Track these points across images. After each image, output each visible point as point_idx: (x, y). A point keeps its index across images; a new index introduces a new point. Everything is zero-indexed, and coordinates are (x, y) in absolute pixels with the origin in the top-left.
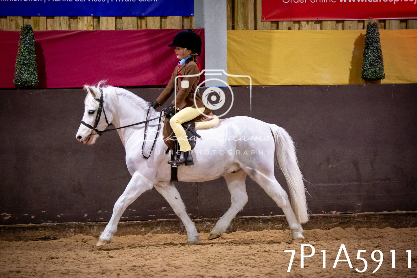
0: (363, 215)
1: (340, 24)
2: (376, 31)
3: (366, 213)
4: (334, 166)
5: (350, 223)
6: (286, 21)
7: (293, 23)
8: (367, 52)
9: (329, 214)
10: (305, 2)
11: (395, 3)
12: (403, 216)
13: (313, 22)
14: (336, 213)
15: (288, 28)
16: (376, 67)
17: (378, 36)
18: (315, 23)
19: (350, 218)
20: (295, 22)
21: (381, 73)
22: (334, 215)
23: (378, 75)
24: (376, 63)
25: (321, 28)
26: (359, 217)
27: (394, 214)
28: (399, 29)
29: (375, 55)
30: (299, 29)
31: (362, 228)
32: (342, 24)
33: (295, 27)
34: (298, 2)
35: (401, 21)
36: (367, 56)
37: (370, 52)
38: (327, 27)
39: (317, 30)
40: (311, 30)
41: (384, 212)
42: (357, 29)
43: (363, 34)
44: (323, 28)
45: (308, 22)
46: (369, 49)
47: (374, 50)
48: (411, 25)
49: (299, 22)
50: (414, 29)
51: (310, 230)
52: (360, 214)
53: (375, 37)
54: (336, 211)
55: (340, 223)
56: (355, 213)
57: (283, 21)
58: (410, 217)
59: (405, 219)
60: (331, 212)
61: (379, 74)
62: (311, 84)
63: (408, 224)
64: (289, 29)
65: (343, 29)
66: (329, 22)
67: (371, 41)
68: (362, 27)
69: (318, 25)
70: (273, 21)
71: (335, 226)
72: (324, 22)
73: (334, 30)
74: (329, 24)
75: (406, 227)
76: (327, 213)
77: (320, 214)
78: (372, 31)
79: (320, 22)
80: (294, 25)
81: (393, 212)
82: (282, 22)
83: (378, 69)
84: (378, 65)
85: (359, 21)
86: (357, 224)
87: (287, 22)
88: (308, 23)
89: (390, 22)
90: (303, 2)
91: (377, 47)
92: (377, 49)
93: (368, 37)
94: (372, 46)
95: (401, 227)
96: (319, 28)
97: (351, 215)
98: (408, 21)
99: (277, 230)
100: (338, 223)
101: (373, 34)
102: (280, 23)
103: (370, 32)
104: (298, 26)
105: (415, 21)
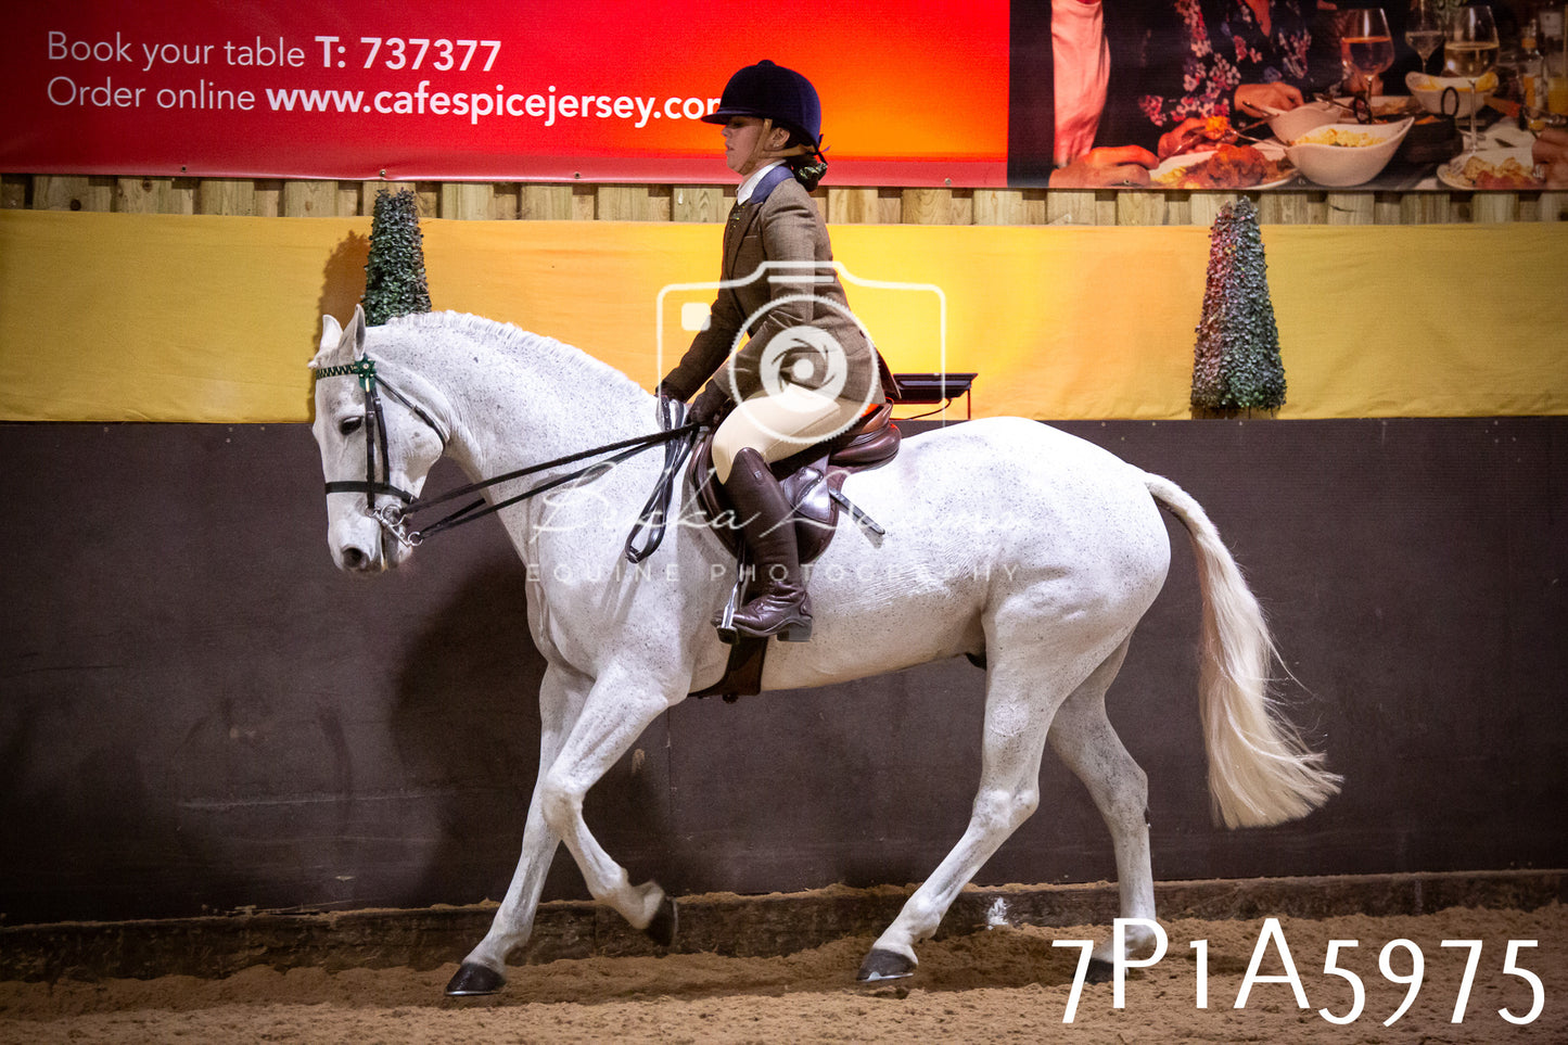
0: (360, 917)
1: (270, 192)
2: (411, 223)
3: (366, 911)
4: (251, 734)
5: (308, 949)
6: (61, 175)
7: (90, 184)
8: (377, 303)
9: (231, 916)
10: (138, 105)
11: (474, 121)
13: (169, 184)
14: (254, 913)
15: (69, 201)
17: (417, 242)
18: (174, 186)
19: (309, 929)
20: (98, 180)
22: (251, 919)
25: (198, 208)
26: (342, 924)
27: (474, 914)
28: (490, 217)
30: (114, 208)
31: (355, 967)
32: (277, 192)
33: (98, 200)
34: (108, 102)
35: (500, 188)
36: (375, 315)
37: (389, 304)
38: (221, 204)
39: (181, 212)
40: (159, 212)
41: (436, 907)
42: (336, 213)
43: (358, 233)
44: (208, 205)
45: (147, 182)
46: (385, 290)
47: (402, 294)
48: (533, 206)
49: (113, 181)
50: (545, 219)
51: (154, 981)
52: (345, 913)
53: (406, 247)
54: (254, 907)
55: (271, 951)
56: (327, 912)
57: (51, 175)
60: (237, 908)
62: (163, 418)
64: (76, 206)
65: (281, 213)
66: (228, 184)
67: (389, 261)
68: (353, 207)
69: (187, 196)
70: (10, 175)
71: (253, 962)
72: (210, 183)
73: (246, 214)
74: (229, 192)
76: (219, 914)
77: (195, 919)
78: (396, 223)
79: (195, 183)
80: (94, 193)
81: (469, 907)
82: (46, 179)
85: (342, 185)
86: (334, 952)
87: (65, 178)
88: (147, 187)
89: (457, 193)
90: (129, 103)
91: (413, 284)
92: (414, 290)
93: (381, 246)
94: (396, 280)
96: (189, 205)
97: (313, 918)
98: (523, 189)
99: (27, 980)
100: (265, 948)
101: (398, 236)
102: (39, 182)
103: (387, 225)
104: (110, 195)
105: (548, 191)
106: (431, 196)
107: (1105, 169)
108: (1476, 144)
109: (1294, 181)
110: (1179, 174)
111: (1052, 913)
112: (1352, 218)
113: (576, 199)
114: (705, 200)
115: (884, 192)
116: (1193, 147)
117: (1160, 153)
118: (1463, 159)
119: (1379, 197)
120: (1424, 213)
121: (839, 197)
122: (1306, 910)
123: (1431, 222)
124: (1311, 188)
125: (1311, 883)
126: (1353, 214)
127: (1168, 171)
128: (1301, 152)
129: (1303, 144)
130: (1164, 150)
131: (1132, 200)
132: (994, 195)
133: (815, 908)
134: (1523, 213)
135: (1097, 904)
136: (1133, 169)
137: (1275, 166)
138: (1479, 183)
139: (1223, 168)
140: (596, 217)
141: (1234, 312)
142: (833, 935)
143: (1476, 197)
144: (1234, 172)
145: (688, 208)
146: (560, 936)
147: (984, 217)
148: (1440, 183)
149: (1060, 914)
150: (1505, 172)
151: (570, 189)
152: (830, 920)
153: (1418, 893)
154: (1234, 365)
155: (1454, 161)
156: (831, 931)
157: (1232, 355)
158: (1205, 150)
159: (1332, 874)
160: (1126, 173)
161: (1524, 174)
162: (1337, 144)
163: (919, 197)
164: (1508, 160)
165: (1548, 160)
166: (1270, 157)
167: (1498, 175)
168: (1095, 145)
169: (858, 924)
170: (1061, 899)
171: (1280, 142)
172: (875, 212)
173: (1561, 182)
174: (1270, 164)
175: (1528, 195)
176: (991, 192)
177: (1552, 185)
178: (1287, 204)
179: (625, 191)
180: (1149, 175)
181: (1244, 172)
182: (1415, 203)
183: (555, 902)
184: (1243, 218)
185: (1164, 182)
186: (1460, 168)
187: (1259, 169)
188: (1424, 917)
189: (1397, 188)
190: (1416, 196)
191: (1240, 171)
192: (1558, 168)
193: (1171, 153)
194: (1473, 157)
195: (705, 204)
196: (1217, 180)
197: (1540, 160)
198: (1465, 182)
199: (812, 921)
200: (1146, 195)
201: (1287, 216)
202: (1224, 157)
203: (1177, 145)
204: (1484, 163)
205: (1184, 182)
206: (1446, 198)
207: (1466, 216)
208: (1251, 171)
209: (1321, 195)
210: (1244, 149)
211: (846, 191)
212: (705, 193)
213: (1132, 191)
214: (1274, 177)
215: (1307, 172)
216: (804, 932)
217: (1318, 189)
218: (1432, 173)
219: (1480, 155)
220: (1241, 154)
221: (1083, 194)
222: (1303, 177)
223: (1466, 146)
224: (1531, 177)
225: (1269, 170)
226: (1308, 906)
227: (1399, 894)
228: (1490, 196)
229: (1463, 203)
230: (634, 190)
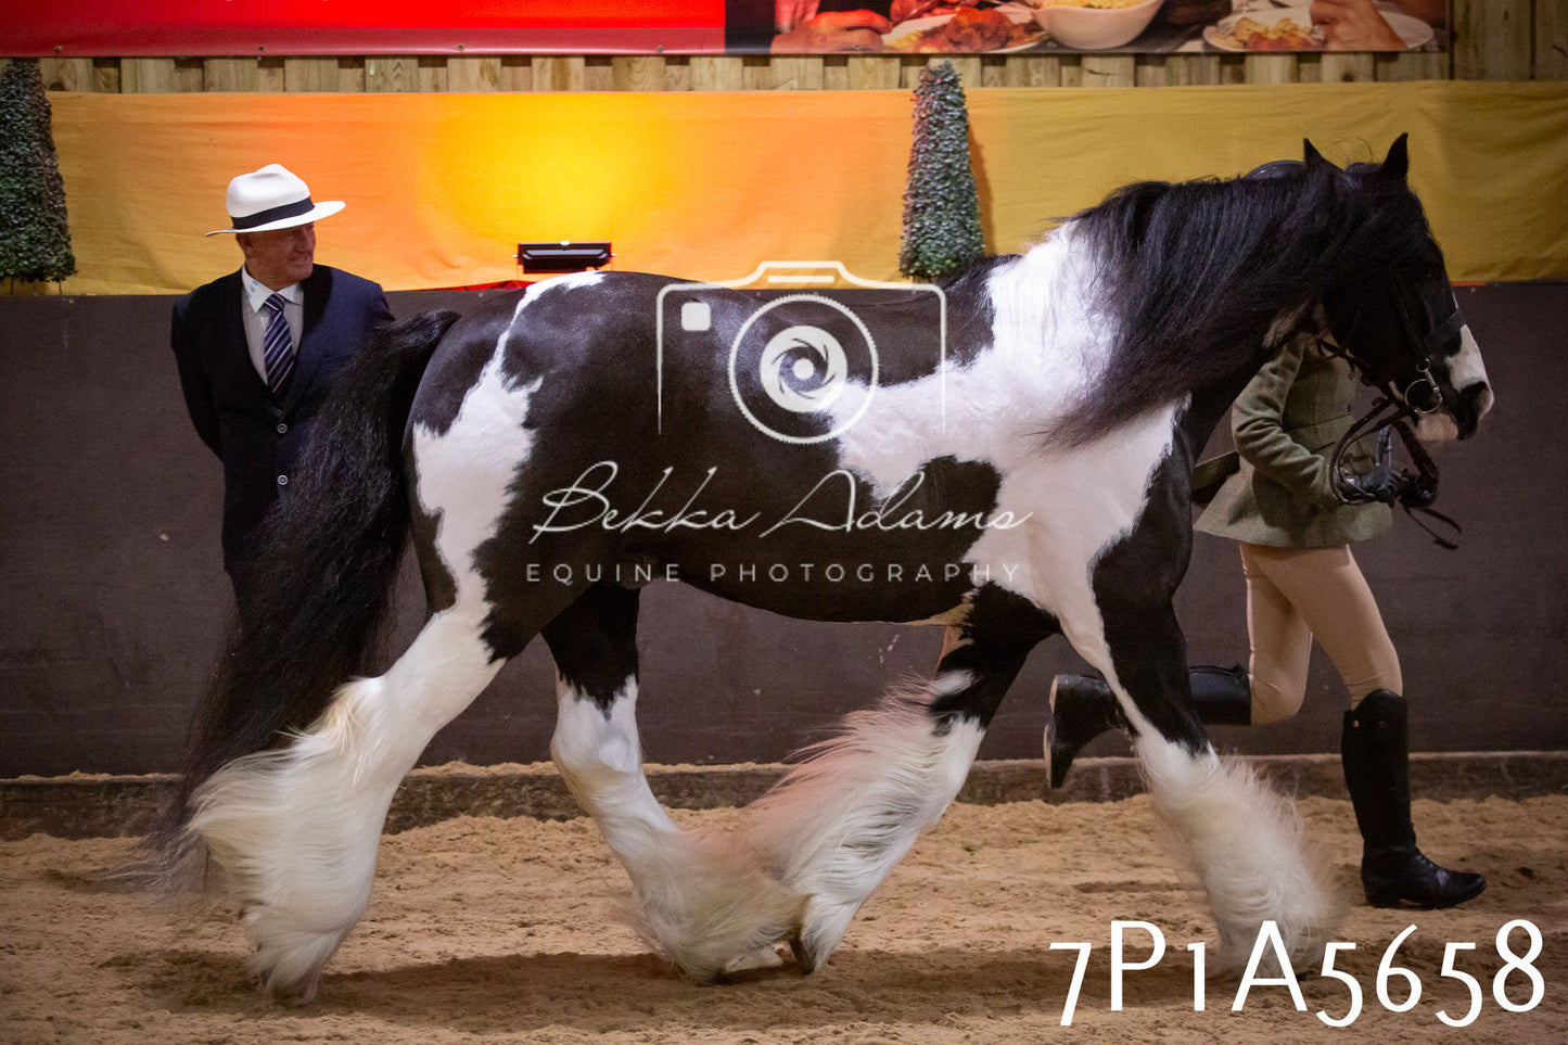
2: (27, 97)
12: (98, 794)
16: (21, 232)
21: (35, 255)
23: (26, 263)
24: (20, 219)
27: (63, 786)
28: (173, 89)
29: (17, 186)
35: (183, 63)
41: (23, 778)
47: (15, 167)
48: (216, 79)
50: (228, 90)
58: (123, 798)
59: (105, 803)
61: (28, 259)
63: (117, 822)
75: (112, 834)
81: (58, 779)
83: (26, 238)
84: (26, 223)
89: (136, 67)
94: (11, 153)
95: (90, 834)
98: (206, 63)
101: (13, 110)
105: (231, 64)
106: (112, 71)
107: (833, 34)
108: (1247, 5)
109: (1043, 44)
110: (914, 39)
111: (691, 794)
112: (1109, 83)
113: (263, 72)
114: (399, 71)
115: (590, 60)
116: (929, 11)
117: (895, 19)
118: (1232, 20)
119: (1140, 60)
120: (1189, 74)
121: (542, 66)
122: (977, 795)
123: (1198, 84)
124: (1060, 51)
125: (985, 768)
126: (1109, 77)
127: (903, 36)
128: (1051, 15)
129: (1051, 7)
130: (897, 15)
131: (864, 65)
132: (711, 63)
133: (429, 786)
134: (1303, 75)
135: (741, 786)
136: (864, 33)
137: (1022, 29)
138: (1251, 44)
139: (963, 32)
140: (285, 90)
141: (927, 178)
142: (448, 814)
143: (1248, 59)
144: (976, 36)
145: (380, 80)
146: (154, 810)
147: (701, 84)
148: (1207, 45)
149: (700, 797)
150: (1280, 34)
151: (254, 63)
152: (446, 798)
153: (1105, 780)
154: (923, 231)
155: (1222, 22)
156: (447, 810)
157: (922, 222)
158: (943, 14)
159: (1010, 758)
160: (856, 38)
161: (1302, 35)
162: (1090, 6)
163: (629, 65)
164: (1283, 20)
165: (1328, 20)
166: (1015, 20)
167: (1272, 36)
168: (821, 10)
169: (476, 804)
170: (701, 781)
171: (1029, 6)
172: (582, 80)
173: (1344, 43)
174: (1015, 27)
175: (1305, 58)
176: (708, 59)
177: (1333, 46)
178: (1037, 68)
179: (313, 64)
180: (881, 41)
181: (988, 35)
182: (1179, 65)
183: (150, 776)
184: (939, 81)
185: (898, 46)
186: (1228, 30)
187: (1002, 33)
188: (1109, 804)
189: (1158, 51)
190: (1181, 59)
191: (982, 35)
192: (1340, 29)
193: (905, 16)
194: (1244, 19)
195: (398, 75)
196: (957, 44)
197: (1319, 20)
198: (1236, 44)
199: (425, 800)
200: (878, 60)
201: (1037, 80)
202: (964, 20)
203: (910, 10)
204: (1256, 24)
205: (920, 46)
206: (1214, 61)
207: (1239, 78)
208: (995, 34)
209: (1073, 57)
210: (986, 13)
211: (549, 62)
212: (399, 64)
213: (864, 56)
214: (1020, 40)
215: (1057, 34)
216: (417, 810)
217: (1069, 52)
218: (1197, 35)
219: (1250, 15)
220: (982, 17)
221: (811, 60)
222: (1053, 39)
223: (1235, 7)
224: (1309, 38)
225: (1015, 34)
226: (979, 791)
227: (1084, 779)
228: (1264, 58)
229: (1234, 64)
230: (322, 62)
